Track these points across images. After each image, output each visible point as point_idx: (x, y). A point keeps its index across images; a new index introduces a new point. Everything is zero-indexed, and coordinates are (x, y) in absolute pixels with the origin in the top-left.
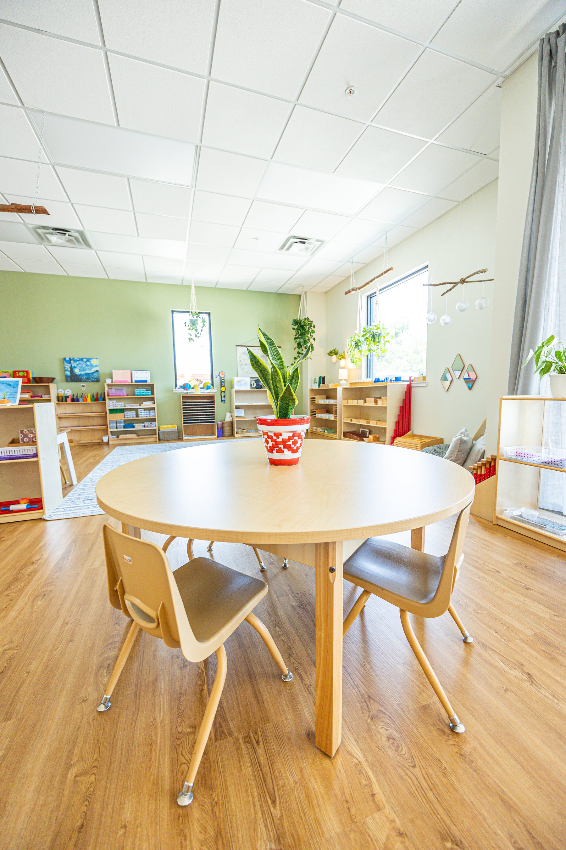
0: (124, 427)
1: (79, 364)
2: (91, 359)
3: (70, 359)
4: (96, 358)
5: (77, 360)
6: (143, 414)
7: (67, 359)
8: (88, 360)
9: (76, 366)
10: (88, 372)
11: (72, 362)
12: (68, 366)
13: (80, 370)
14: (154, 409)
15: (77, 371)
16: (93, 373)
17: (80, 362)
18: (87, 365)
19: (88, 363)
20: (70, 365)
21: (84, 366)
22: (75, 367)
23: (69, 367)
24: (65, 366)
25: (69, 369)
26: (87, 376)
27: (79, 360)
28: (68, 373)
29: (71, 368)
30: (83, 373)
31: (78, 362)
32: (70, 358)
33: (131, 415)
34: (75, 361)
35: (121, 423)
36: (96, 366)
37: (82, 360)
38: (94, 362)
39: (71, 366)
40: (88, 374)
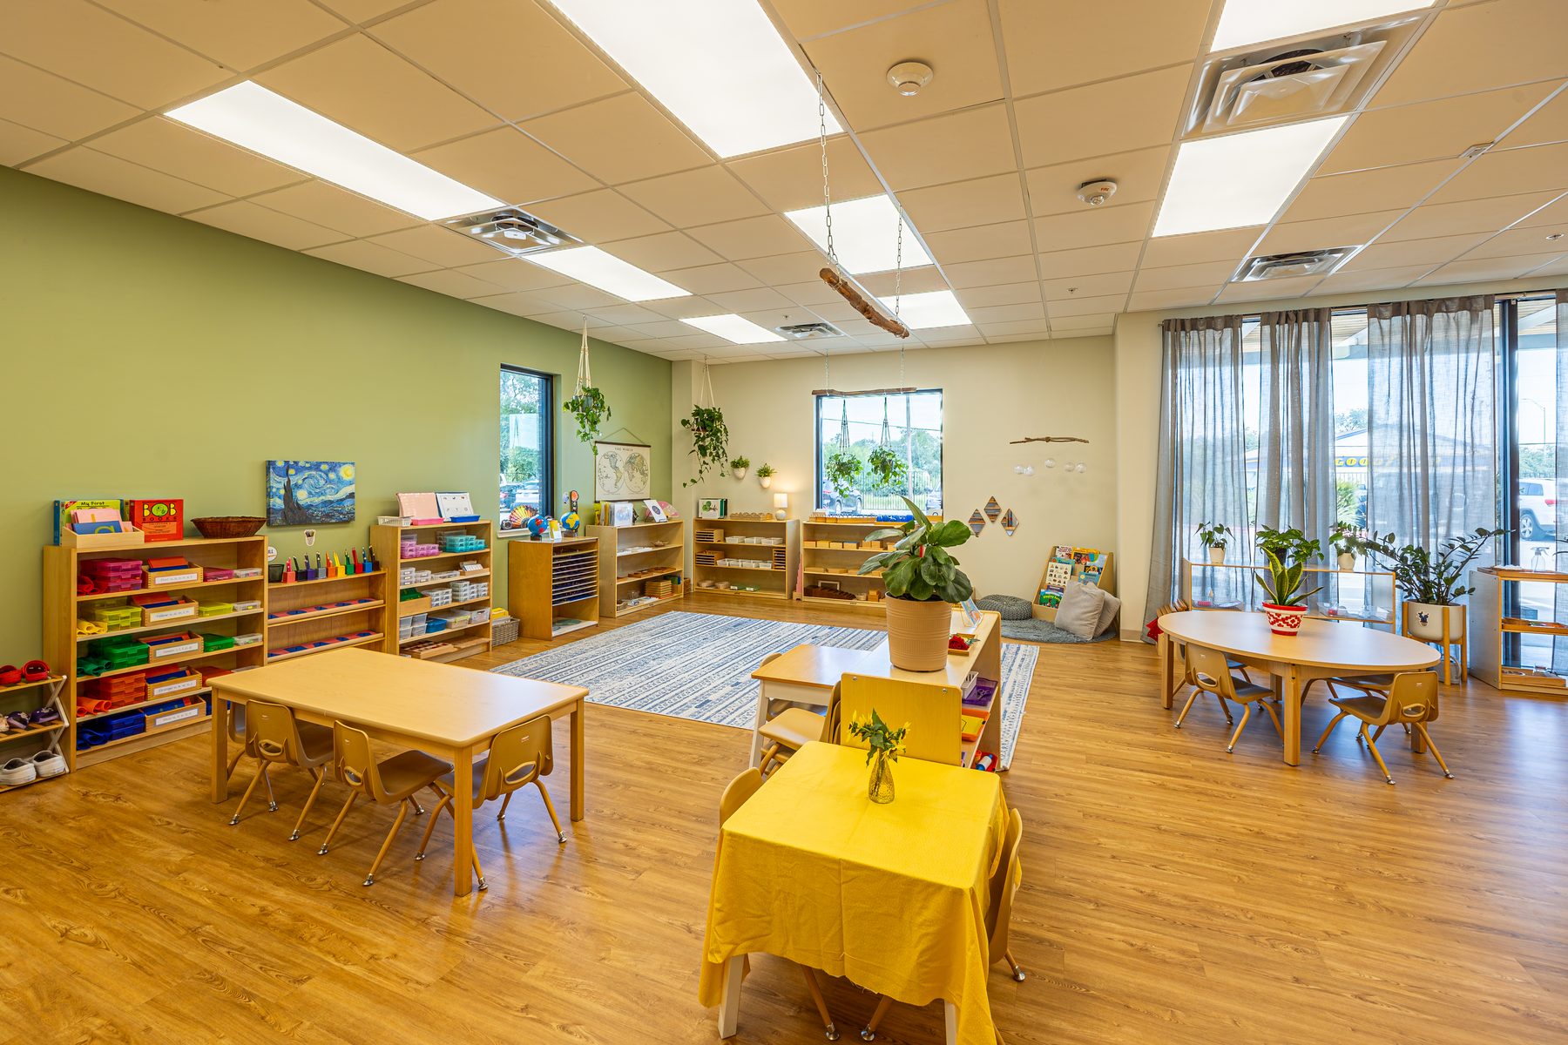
0: (428, 630)
1: (309, 477)
2: (340, 465)
3: (288, 465)
4: (353, 464)
5: (304, 468)
6: (468, 594)
7: (280, 464)
8: (334, 467)
9: (300, 482)
10: (329, 497)
11: (292, 472)
12: (278, 484)
13: (310, 493)
14: (485, 579)
15: (302, 496)
16: (342, 500)
17: (314, 473)
18: (328, 481)
19: (332, 476)
20: (286, 480)
21: (322, 482)
22: (298, 486)
23: (282, 486)
24: (273, 484)
25: (282, 492)
26: (327, 510)
27: (309, 469)
28: (278, 503)
29: (288, 488)
30: (317, 500)
31: (306, 474)
32: (287, 462)
33: (441, 599)
34: (299, 470)
35: (420, 620)
36: (350, 483)
37: (317, 466)
38: (346, 472)
39: (289, 481)
40: (331, 502)
